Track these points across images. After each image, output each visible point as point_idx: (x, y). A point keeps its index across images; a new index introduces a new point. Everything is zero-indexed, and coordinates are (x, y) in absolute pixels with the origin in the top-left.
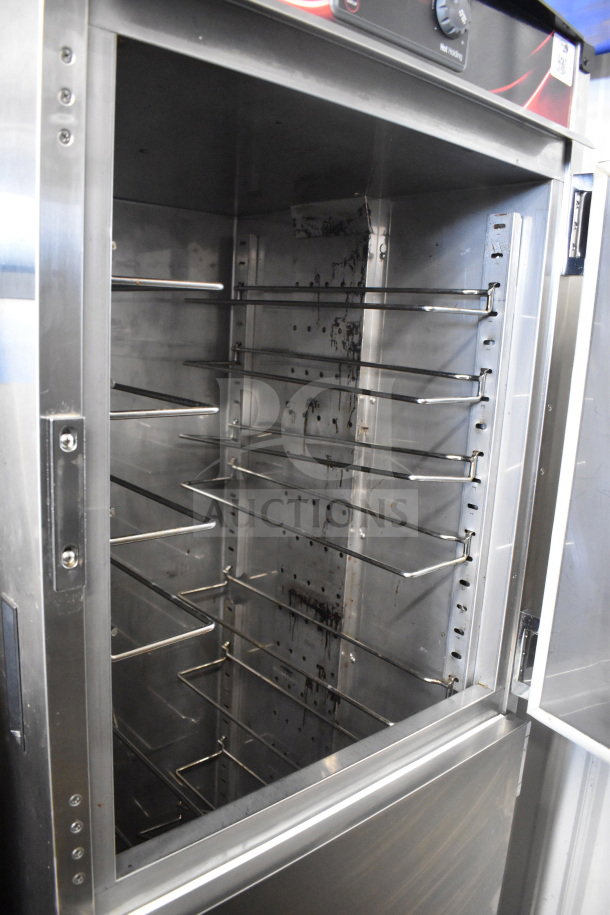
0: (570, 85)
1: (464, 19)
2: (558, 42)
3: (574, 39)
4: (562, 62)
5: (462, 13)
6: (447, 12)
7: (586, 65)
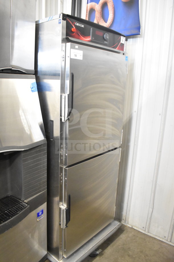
1: (108, 38)
2: (122, 37)
3: (124, 36)
4: (123, 40)
6: (106, 37)
7: (126, 40)
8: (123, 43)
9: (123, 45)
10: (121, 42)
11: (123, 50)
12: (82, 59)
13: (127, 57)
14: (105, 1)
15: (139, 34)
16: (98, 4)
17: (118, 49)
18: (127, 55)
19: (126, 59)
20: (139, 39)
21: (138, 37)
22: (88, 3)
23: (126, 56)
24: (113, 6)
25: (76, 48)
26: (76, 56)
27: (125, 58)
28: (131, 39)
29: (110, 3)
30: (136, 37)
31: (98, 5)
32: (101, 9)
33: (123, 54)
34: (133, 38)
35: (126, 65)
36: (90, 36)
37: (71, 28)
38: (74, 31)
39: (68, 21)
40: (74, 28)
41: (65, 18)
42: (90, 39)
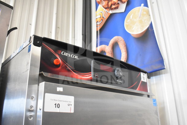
0: (146, 82)
1: (121, 74)
2: (142, 74)
3: (145, 72)
4: (144, 77)
5: (120, 73)
6: (117, 74)
7: (149, 77)
8: (145, 81)
9: (145, 84)
10: (142, 80)
11: (146, 91)
12: (72, 111)
13: (155, 100)
14: (115, 41)
15: (164, 69)
16: (108, 45)
17: (140, 90)
18: (154, 97)
19: (154, 104)
20: (163, 75)
21: (162, 74)
22: (97, 46)
23: (153, 99)
24: (124, 44)
25: (58, 90)
26: (58, 106)
27: (152, 102)
28: (154, 77)
29: (121, 42)
30: (160, 74)
31: (108, 47)
32: (112, 50)
33: (147, 96)
34: (156, 75)
35: (156, 113)
36: (91, 72)
37: (52, 59)
38: (58, 64)
39: (46, 49)
40: (57, 59)
41: (38, 42)
42: (92, 77)
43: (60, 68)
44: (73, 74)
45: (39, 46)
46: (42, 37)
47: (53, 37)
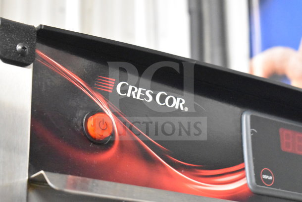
36: (243, 161)
37: (79, 114)
38: (106, 134)
39: (54, 73)
40: (98, 116)
41: (19, 47)
42: (246, 185)
43: (112, 152)
44: (170, 175)
45: (23, 65)
46: (32, 27)
47: (71, 24)
